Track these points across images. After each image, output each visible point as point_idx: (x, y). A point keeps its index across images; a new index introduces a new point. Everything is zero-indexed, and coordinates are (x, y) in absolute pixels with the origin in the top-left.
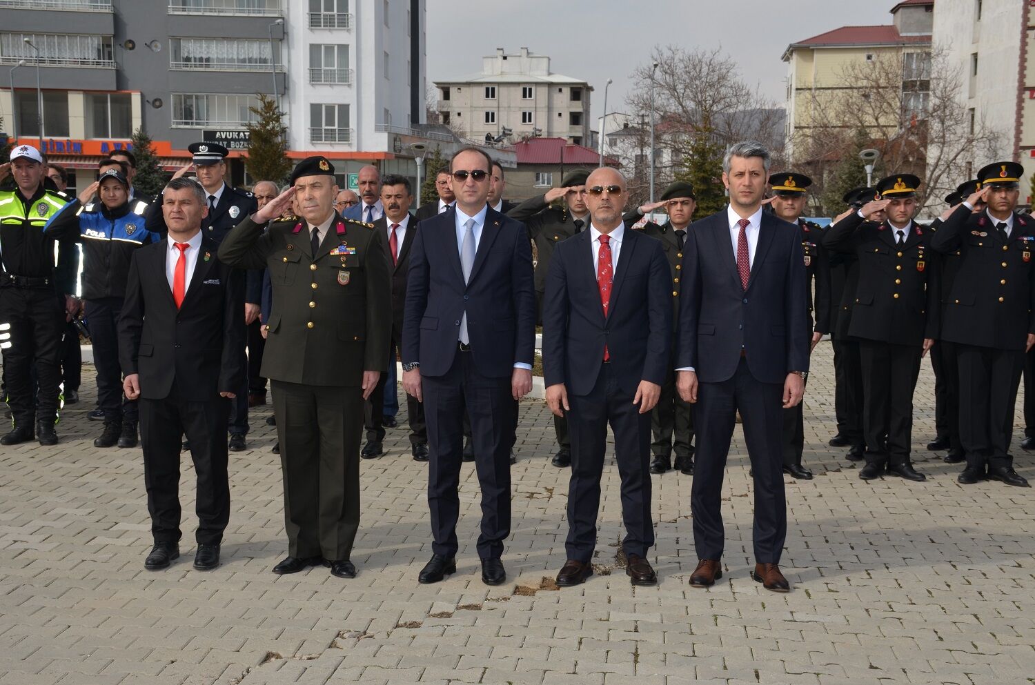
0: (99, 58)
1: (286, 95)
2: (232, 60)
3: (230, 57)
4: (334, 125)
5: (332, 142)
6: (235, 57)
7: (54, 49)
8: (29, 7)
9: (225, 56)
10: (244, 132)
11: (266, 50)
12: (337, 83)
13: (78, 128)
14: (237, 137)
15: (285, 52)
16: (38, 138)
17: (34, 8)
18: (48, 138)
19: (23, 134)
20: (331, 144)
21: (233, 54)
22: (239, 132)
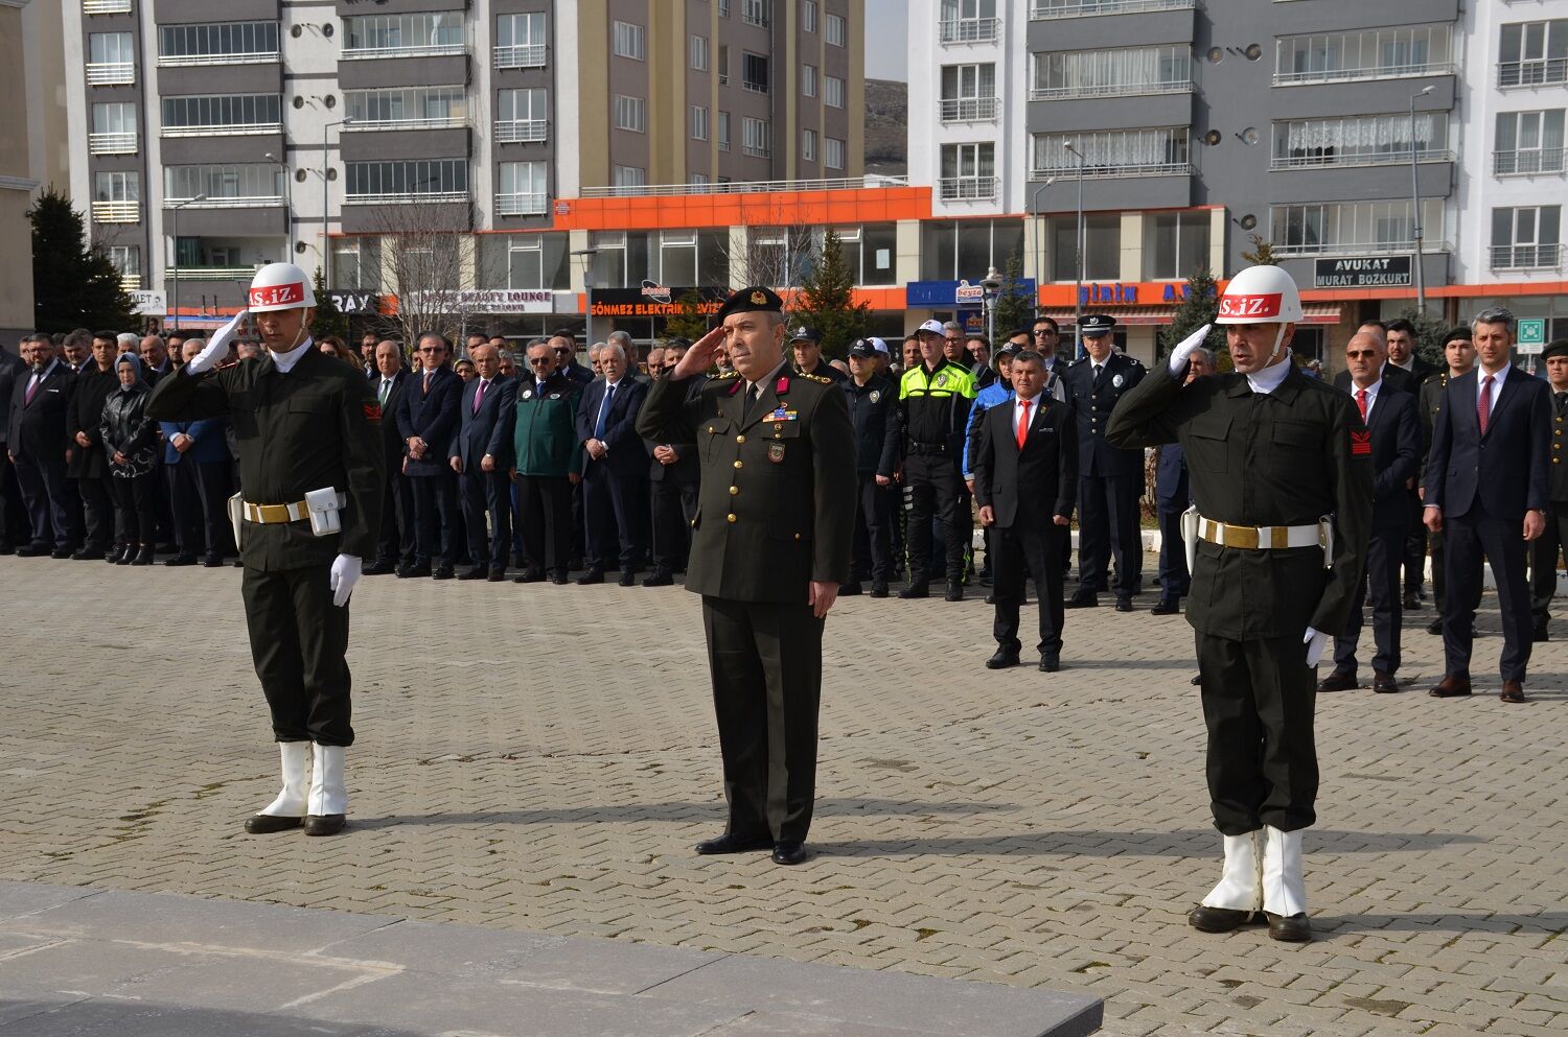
0: (1168, 162)
1: (1452, 198)
2: (1368, 148)
3: (1365, 144)
4: (1532, 240)
5: (1527, 268)
6: (1372, 143)
7: (1106, 153)
8: (1076, 96)
9: (1358, 144)
10: (1380, 259)
11: (1425, 129)
12: (1540, 172)
13: (1131, 268)
14: (1369, 268)
15: (1454, 129)
16: (1075, 282)
17: (1083, 96)
18: (1090, 282)
19: (1056, 278)
20: (1525, 271)
21: (1369, 138)
22: (1373, 260)
